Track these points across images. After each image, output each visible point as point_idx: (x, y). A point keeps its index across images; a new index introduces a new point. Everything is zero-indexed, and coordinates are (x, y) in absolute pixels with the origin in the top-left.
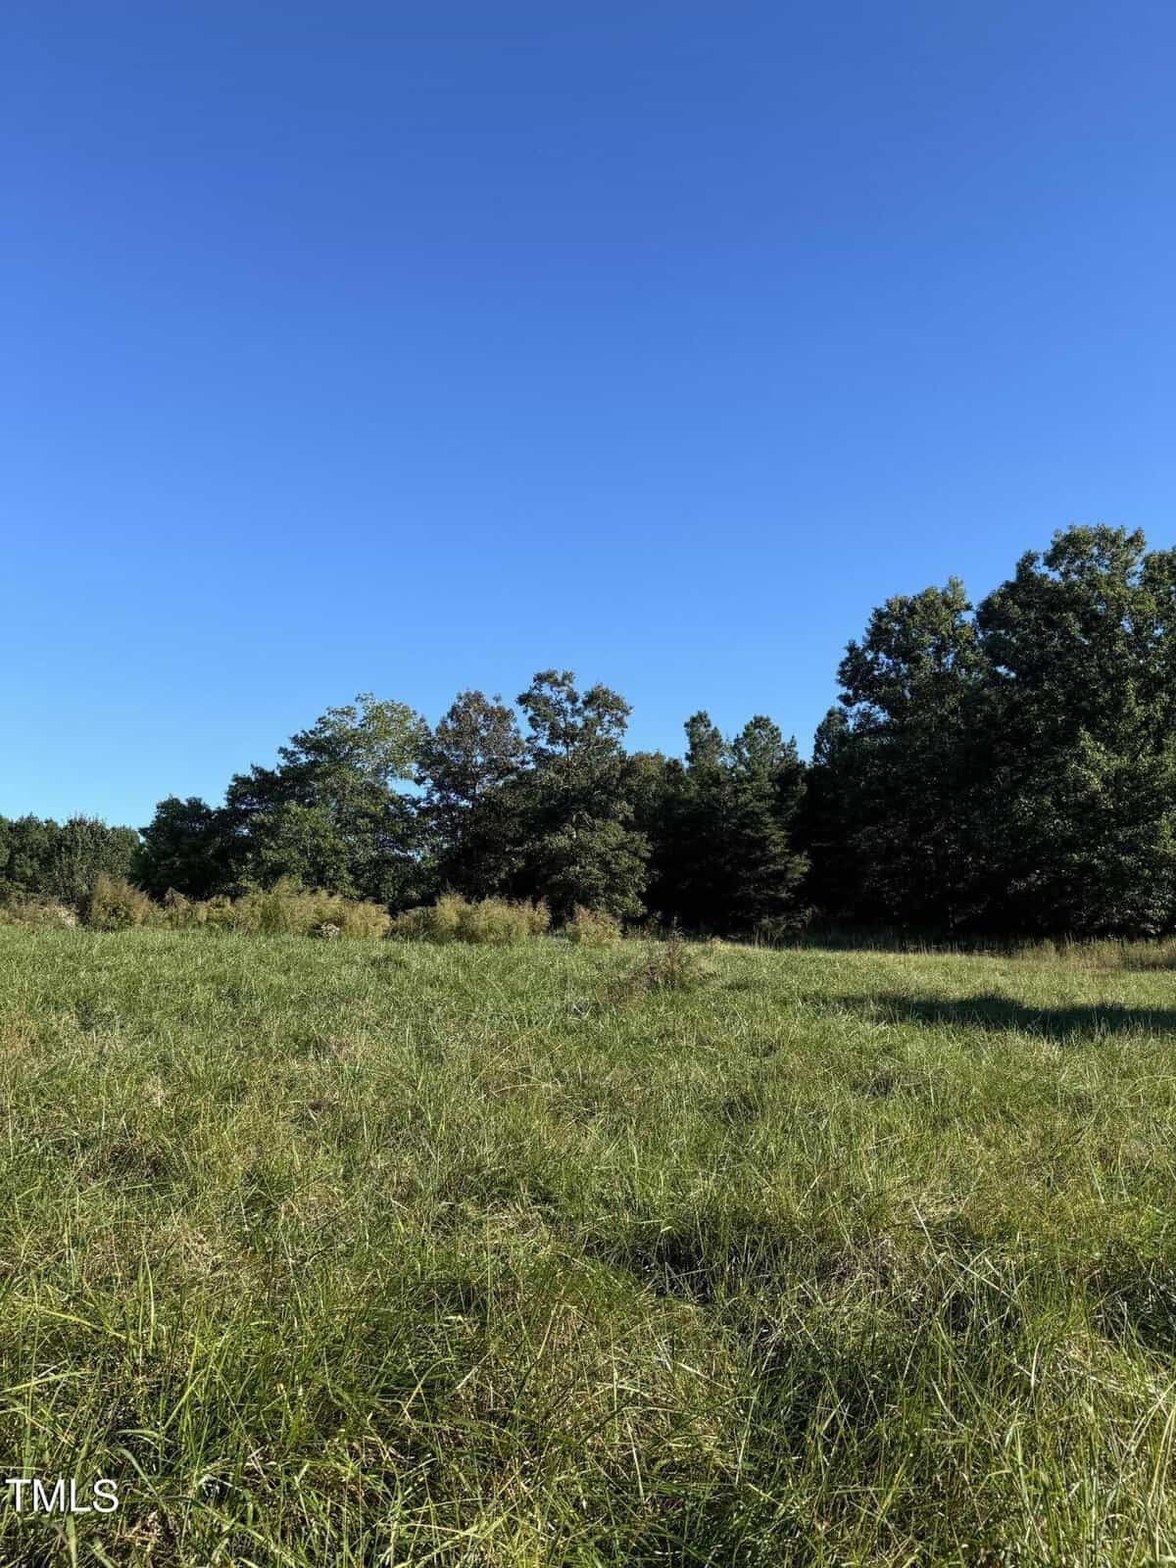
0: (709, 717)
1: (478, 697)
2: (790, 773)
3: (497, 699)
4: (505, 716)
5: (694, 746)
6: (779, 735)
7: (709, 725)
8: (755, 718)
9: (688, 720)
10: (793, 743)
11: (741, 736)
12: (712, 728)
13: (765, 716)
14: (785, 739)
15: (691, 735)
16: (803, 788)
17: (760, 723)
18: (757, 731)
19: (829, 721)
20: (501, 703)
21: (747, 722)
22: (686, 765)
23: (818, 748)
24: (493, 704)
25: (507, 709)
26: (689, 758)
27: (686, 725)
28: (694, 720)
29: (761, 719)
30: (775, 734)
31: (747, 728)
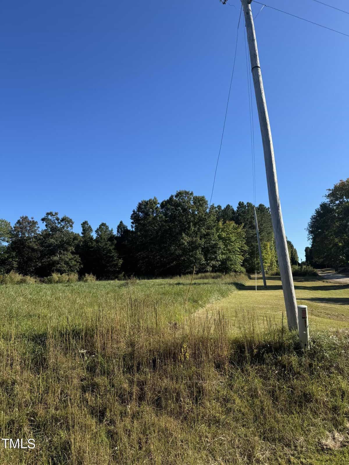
0: (88, 222)
1: (26, 217)
2: (112, 238)
3: (32, 218)
4: (34, 223)
5: (83, 230)
6: (108, 228)
7: (88, 225)
8: (102, 223)
9: (82, 223)
10: (112, 230)
11: (98, 228)
12: (89, 225)
13: (105, 223)
14: (110, 229)
15: (83, 227)
16: (115, 242)
17: (103, 224)
18: (102, 227)
19: (121, 224)
20: (33, 220)
21: (100, 224)
22: (82, 235)
23: (118, 231)
24: (30, 219)
25: (35, 221)
26: (82, 233)
27: (82, 224)
28: (84, 223)
29: (104, 223)
30: (107, 228)
31: (100, 226)
